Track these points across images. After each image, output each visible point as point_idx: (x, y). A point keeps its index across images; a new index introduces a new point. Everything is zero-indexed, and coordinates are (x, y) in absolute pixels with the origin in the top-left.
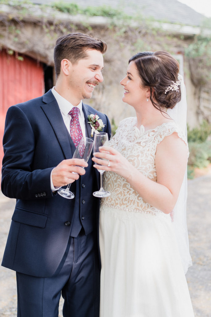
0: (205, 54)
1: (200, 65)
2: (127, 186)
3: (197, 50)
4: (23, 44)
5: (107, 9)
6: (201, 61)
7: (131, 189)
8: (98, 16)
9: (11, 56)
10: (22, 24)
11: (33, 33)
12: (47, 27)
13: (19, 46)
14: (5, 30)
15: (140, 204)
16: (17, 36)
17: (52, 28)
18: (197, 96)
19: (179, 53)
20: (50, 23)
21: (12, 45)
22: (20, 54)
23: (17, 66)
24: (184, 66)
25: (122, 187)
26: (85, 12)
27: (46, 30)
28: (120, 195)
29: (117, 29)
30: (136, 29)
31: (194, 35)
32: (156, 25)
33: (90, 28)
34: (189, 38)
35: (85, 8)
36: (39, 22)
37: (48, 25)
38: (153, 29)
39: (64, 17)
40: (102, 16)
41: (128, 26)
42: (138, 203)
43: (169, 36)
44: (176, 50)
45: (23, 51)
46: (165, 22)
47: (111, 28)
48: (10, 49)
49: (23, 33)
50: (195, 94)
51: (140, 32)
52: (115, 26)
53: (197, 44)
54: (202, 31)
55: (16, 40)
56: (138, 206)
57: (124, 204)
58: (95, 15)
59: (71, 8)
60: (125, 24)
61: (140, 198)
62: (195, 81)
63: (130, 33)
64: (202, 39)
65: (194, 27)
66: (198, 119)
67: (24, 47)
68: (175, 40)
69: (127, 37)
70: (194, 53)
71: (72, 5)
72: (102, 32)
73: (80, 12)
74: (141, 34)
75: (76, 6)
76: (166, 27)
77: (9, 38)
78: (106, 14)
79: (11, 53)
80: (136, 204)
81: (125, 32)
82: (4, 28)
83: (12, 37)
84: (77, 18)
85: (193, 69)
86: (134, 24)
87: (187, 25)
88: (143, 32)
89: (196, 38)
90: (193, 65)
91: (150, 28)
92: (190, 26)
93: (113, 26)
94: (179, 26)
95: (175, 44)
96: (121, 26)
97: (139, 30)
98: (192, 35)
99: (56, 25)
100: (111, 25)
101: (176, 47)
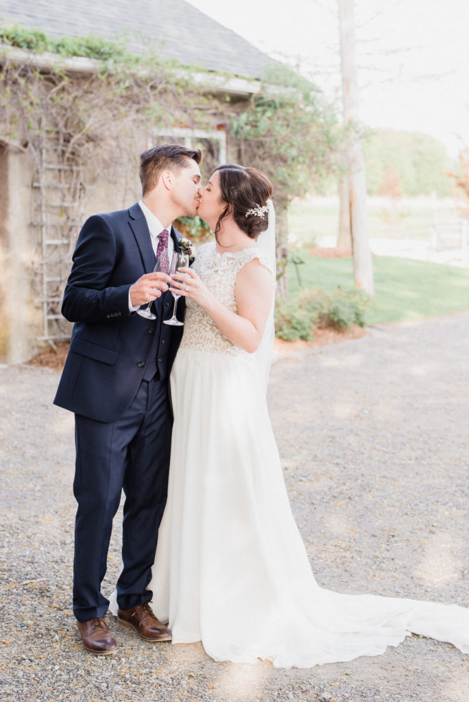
0: (269, 132)
1: (260, 152)
2: (203, 321)
3: (254, 125)
5: (95, 43)
6: (261, 145)
7: (208, 325)
8: (81, 56)
15: (218, 343)
19: (220, 127)
25: (197, 323)
26: (58, 48)
28: (195, 333)
29: (113, 81)
30: (146, 82)
31: (251, 94)
32: (181, 74)
33: (65, 77)
34: (239, 100)
35: (58, 40)
38: (177, 84)
39: (19, 55)
40: (88, 56)
41: (133, 75)
42: (216, 342)
43: (205, 95)
44: (215, 121)
46: (198, 71)
47: (103, 78)
51: (153, 88)
52: (110, 75)
53: (255, 113)
54: (263, 88)
56: (216, 345)
57: (199, 343)
58: (75, 54)
59: (34, 40)
60: (128, 71)
61: (218, 336)
63: (136, 91)
64: (262, 103)
65: (249, 80)
68: (215, 103)
69: (131, 98)
70: (248, 128)
71: (35, 35)
72: (86, 86)
73: (50, 48)
74: (156, 92)
75: (42, 38)
76: (200, 79)
78: (96, 52)
80: (214, 342)
84: (44, 59)
86: (143, 73)
87: (237, 76)
88: (160, 87)
89: (252, 100)
90: (246, 151)
91: (172, 80)
92: (244, 78)
93: (106, 74)
94: (223, 79)
95: (213, 111)
96: (121, 76)
97: (151, 84)
98: (247, 94)
99: (7, 71)
100: (103, 73)
101: (215, 114)
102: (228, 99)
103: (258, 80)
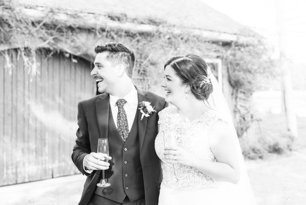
0: (242, 59)
1: (238, 68)
2: (191, 171)
3: (234, 55)
4: (78, 48)
5: (153, 18)
6: (238, 65)
8: (145, 24)
9: (67, 58)
10: (77, 30)
11: (87, 39)
12: (99, 33)
13: (75, 49)
14: (62, 35)
16: (73, 41)
17: (105, 34)
18: (234, 96)
19: (218, 57)
20: (103, 30)
21: (68, 48)
22: (75, 57)
23: (73, 67)
24: (222, 69)
26: (134, 20)
27: (99, 36)
29: (162, 35)
30: (179, 36)
31: (232, 41)
32: (197, 32)
33: (138, 35)
34: (227, 44)
35: (133, 17)
36: (93, 29)
37: (101, 32)
38: (194, 36)
39: (115, 24)
40: (149, 24)
41: (172, 33)
43: (209, 42)
44: (216, 54)
45: (78, 54)
46: (205, 30)
48: (67, 53)
49: (78, 38)
50: (232, 94)
51: (182, 39)
52: (160, 33)
53: (234, 50)
54: (238, 38)
55: (72, 44)
58: (142, 23)
59: (121, 17)
60: (169, 31)
62: (233, 82)
63: (173, 40)
64: (239, 46)
65: (231, 34)
66: (235, 117)
67: (79, 51)
68: (215, 46)
69: (170, 43)
70: (231, 57)
71: (122, 14)
72: (149, 39)
73: (129, 20)
74: (184, 40)
75: (126, 16)
76: (206, 35)
77: (66, 43)
78: (152, 22)
79: (68, 55)
81: (169, 39)
82: (61, 34)
83: (69, 41)
84: (126, 26)
85: (230, 72)
86: (177, 31)
87: (225, 33)
88: (185, 38)
89: (233, 44)
90: (231, 68)
91: (192, 35)
92: (228, 33)
93: (158, 33)
94: (218, 34)
95: (214, 50)
96: (166, 33)
97: (181, 37)
98: (230, 41)
99: (108, 32)
100: (157, 32)
101: (215, 51)
102: (221, 44)
103: (235, 34)
